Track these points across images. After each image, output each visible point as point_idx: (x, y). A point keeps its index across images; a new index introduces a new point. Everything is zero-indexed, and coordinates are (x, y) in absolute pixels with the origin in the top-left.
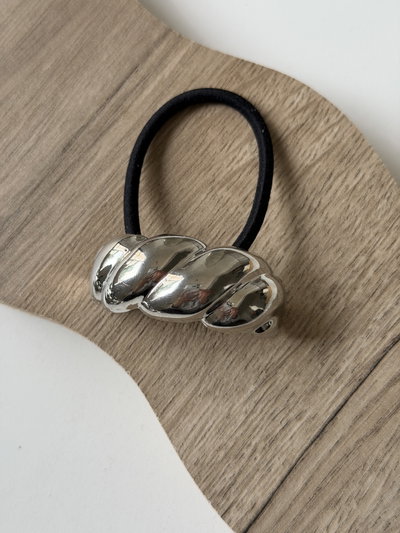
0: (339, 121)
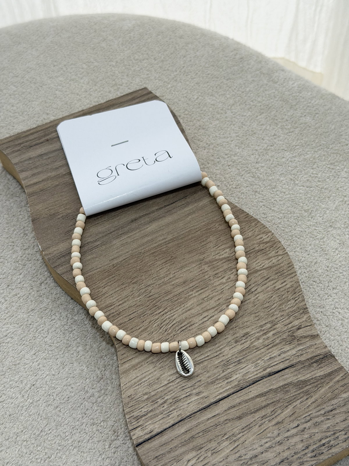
0: (283, 254)
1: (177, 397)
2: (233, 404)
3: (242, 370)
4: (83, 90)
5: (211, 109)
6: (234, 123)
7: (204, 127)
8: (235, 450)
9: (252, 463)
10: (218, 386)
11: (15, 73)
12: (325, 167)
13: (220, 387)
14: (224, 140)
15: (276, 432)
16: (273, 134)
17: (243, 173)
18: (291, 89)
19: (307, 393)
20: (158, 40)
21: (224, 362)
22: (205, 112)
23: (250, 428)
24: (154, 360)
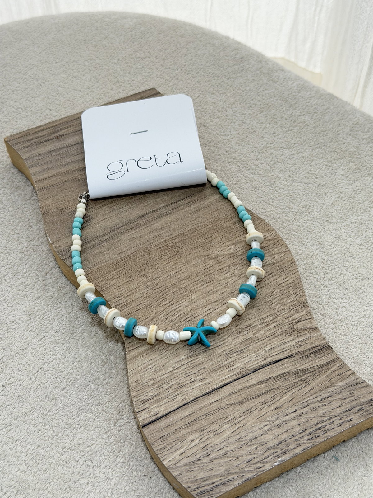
0: (285, 252)
1: (181, 383)
2: (234, 390)
3: (244, 359)
4: (85, 87)
5: (212, 107)
6: (234, 121)
7: (205, 125)
8: (236, 432)
9: (251, 444)
10: (220, 373)
11: (17, 70)
12: (322, 164)
13: (223, 374)
14: (224, 137)
15: (275, 417)
16: (273, 132)
17: (243, 170)
18: (291, 89)
19: (305, 381)
20: (160, 38)
21: (227, 351)
22: (206, 110)
23: (250, 412)
24: (160, 349)
